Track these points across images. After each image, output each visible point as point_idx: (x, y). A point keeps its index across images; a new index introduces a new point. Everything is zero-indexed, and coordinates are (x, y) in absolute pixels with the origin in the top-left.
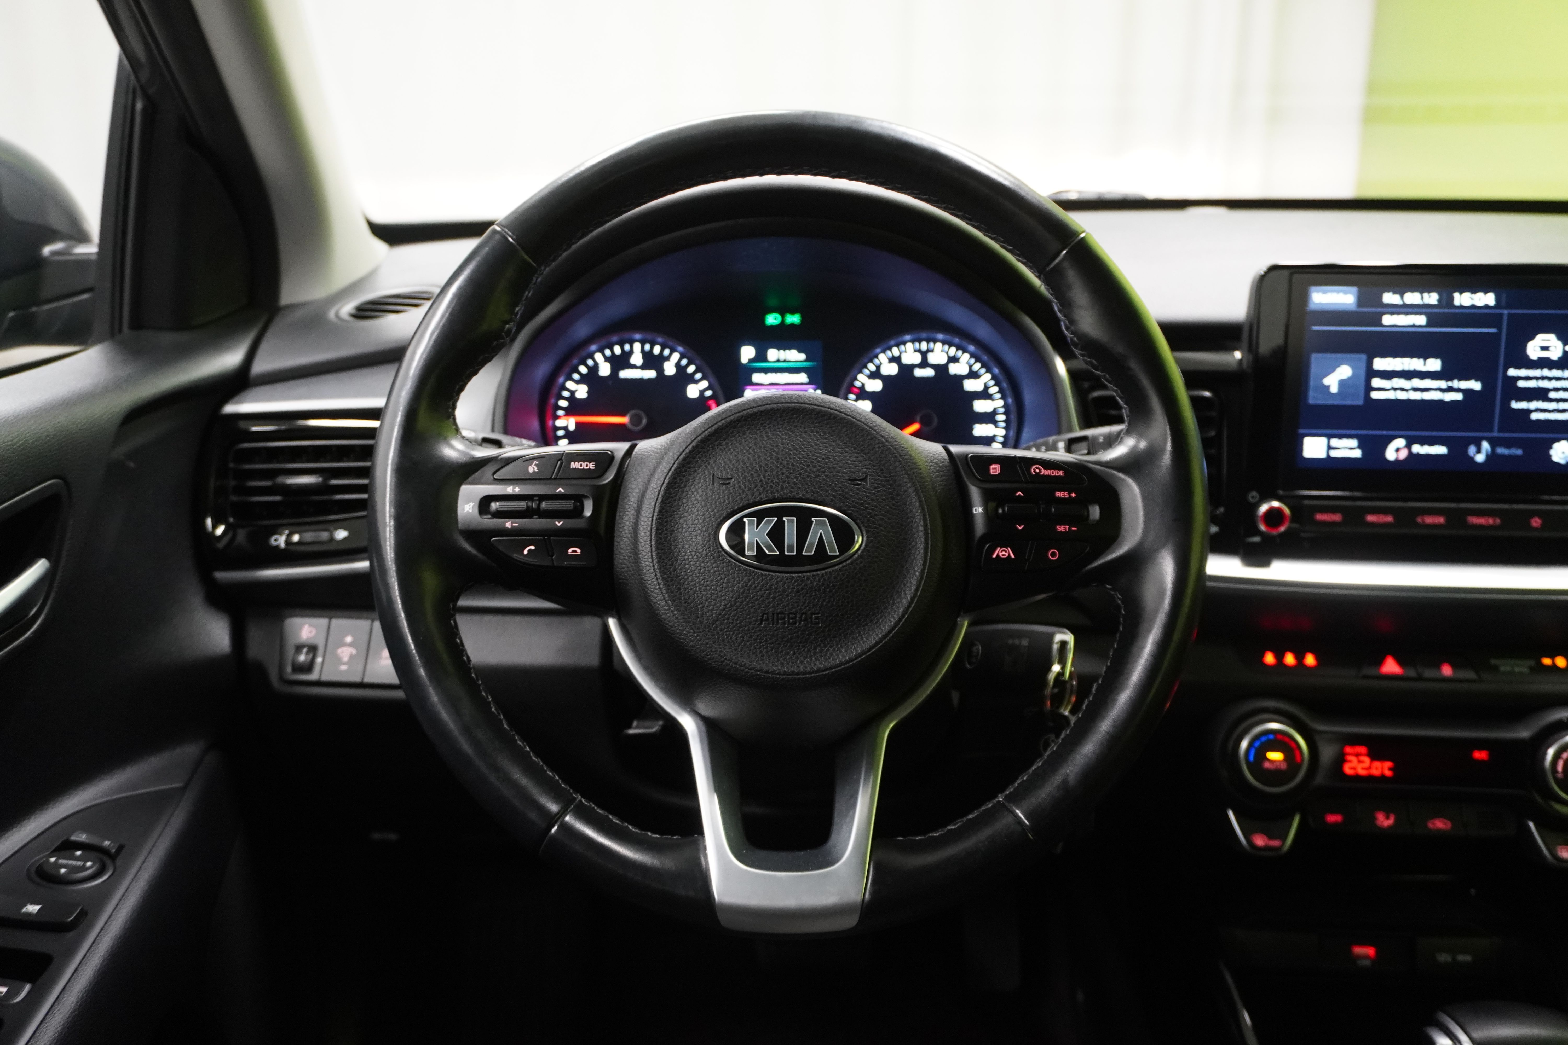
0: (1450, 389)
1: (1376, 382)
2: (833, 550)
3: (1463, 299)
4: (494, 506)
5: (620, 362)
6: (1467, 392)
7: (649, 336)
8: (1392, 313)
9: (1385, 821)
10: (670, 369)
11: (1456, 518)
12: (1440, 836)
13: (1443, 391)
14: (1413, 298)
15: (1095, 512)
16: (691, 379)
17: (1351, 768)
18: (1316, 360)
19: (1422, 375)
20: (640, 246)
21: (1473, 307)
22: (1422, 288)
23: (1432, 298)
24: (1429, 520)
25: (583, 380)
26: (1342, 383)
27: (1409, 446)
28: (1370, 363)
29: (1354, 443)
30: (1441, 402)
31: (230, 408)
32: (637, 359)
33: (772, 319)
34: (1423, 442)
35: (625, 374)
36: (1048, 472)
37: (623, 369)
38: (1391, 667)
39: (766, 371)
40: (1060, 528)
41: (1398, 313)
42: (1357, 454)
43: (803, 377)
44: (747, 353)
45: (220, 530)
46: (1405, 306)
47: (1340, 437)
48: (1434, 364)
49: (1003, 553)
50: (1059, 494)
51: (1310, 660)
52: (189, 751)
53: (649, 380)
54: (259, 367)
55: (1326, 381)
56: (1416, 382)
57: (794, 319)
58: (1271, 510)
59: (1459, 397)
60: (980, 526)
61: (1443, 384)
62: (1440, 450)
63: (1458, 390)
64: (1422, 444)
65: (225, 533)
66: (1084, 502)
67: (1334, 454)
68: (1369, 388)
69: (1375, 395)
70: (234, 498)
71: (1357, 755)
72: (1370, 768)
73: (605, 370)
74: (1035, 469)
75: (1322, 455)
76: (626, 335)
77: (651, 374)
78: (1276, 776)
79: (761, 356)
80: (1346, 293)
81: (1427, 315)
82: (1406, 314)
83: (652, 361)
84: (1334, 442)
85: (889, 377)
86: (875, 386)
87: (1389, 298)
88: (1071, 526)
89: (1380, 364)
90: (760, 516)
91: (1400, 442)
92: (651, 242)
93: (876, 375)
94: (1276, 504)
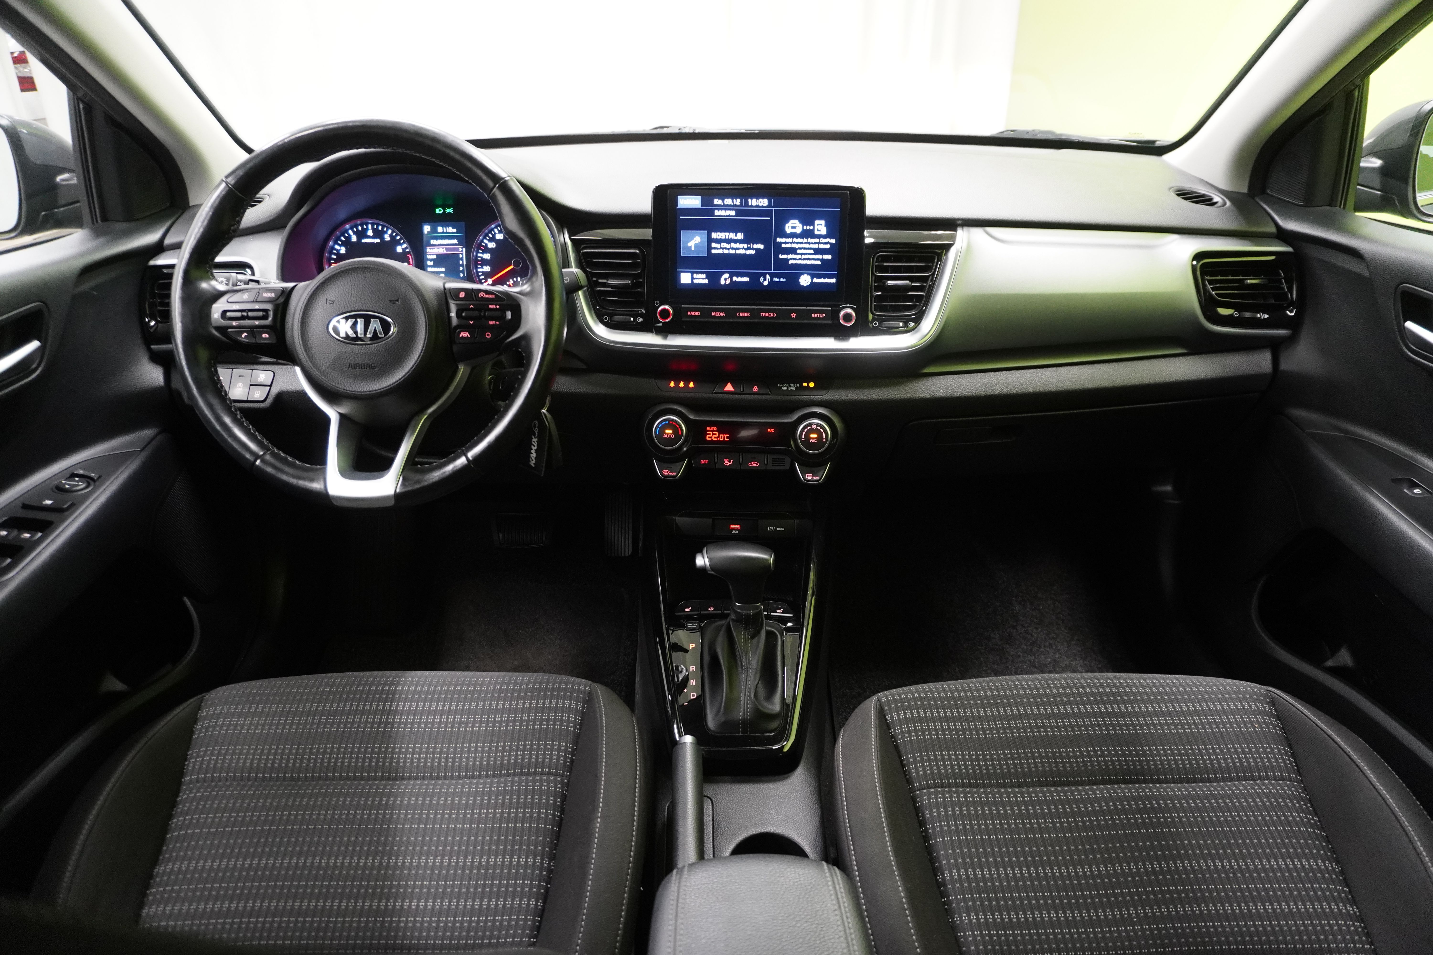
0: (749, 248)
1: (713, 245)
2: (381, 334)
3: (754, 202)
4: (228, 314)
5: (362, 234)
6: (757, 250)
7: (376, 221)
8: (718, 210)
9: (727, 463)
10: (387, 238)
11: (755, 314)
12: (754, 470)
13: (746, 249)
14: (728, 201)
15: (509, 315)
16: (398, 243)
17: (709, 437)
18: (684, 234)
19: (735, 241)
20: (334, 180)
21: (757, 206)
22: (733, 197)
23: (738, 202)
24: (742, 314)
25: (343, 244)
26: (696, 245)
27: (731, 277)
28: (709, 236)
29: (704, 276)
30: (745, 255)
31: (152, 263)
32: (370, 233)
33: (439, 211)
34: (738, 275)
35: (365, 241)
36: (487, 296)
37: (363, 238)
38: (729, 387)
39: (437, 238)
40: (491, 323)
41: (722, 210)
42: (706, 281)
43: (455, 241)
44: (427, 228)
45: (152, 323)
46: (724, 205)
47: (698, 273)
48: (740, 236)
49: (465, 334)
50: (491, 307)
51: (691, 385)
52: (148, 433)
53: (377, 243)
54: (168, 241)
55: (689, 245)
56: (733, 245)
57: (451, 210)
58: (664, 309)
59: (753, 252)
60: (455, 321)
61: (745, 246)
62: (746, 279)
63: (753, 249)
64: (737, 277)
65: (155, 324)
66: (503, 310)
67: (695, 281)
68: (710, 248)
69: (713, 251)
70: (159, 308)
71: (712, 431)
72: (718, 437)
73: (354, 239)
74: (481, 294)
75: (689, 282)
76: (365, 220)
77: (378, 241)
78: (670, 441)
79: (434, 230)
80: (695, 199)
81: (735, 210)
82: (726, 210)
83: (378, 234)
84: (695, 275)
85: (500, 240)
86: (492, 245)
87: (717, 202)
88: (496, 321)
89: (714, 235)
90: (347, 318)
91: (726, 276)
92: (339, 177)
93: (493, 239)
94: (667, 307)
